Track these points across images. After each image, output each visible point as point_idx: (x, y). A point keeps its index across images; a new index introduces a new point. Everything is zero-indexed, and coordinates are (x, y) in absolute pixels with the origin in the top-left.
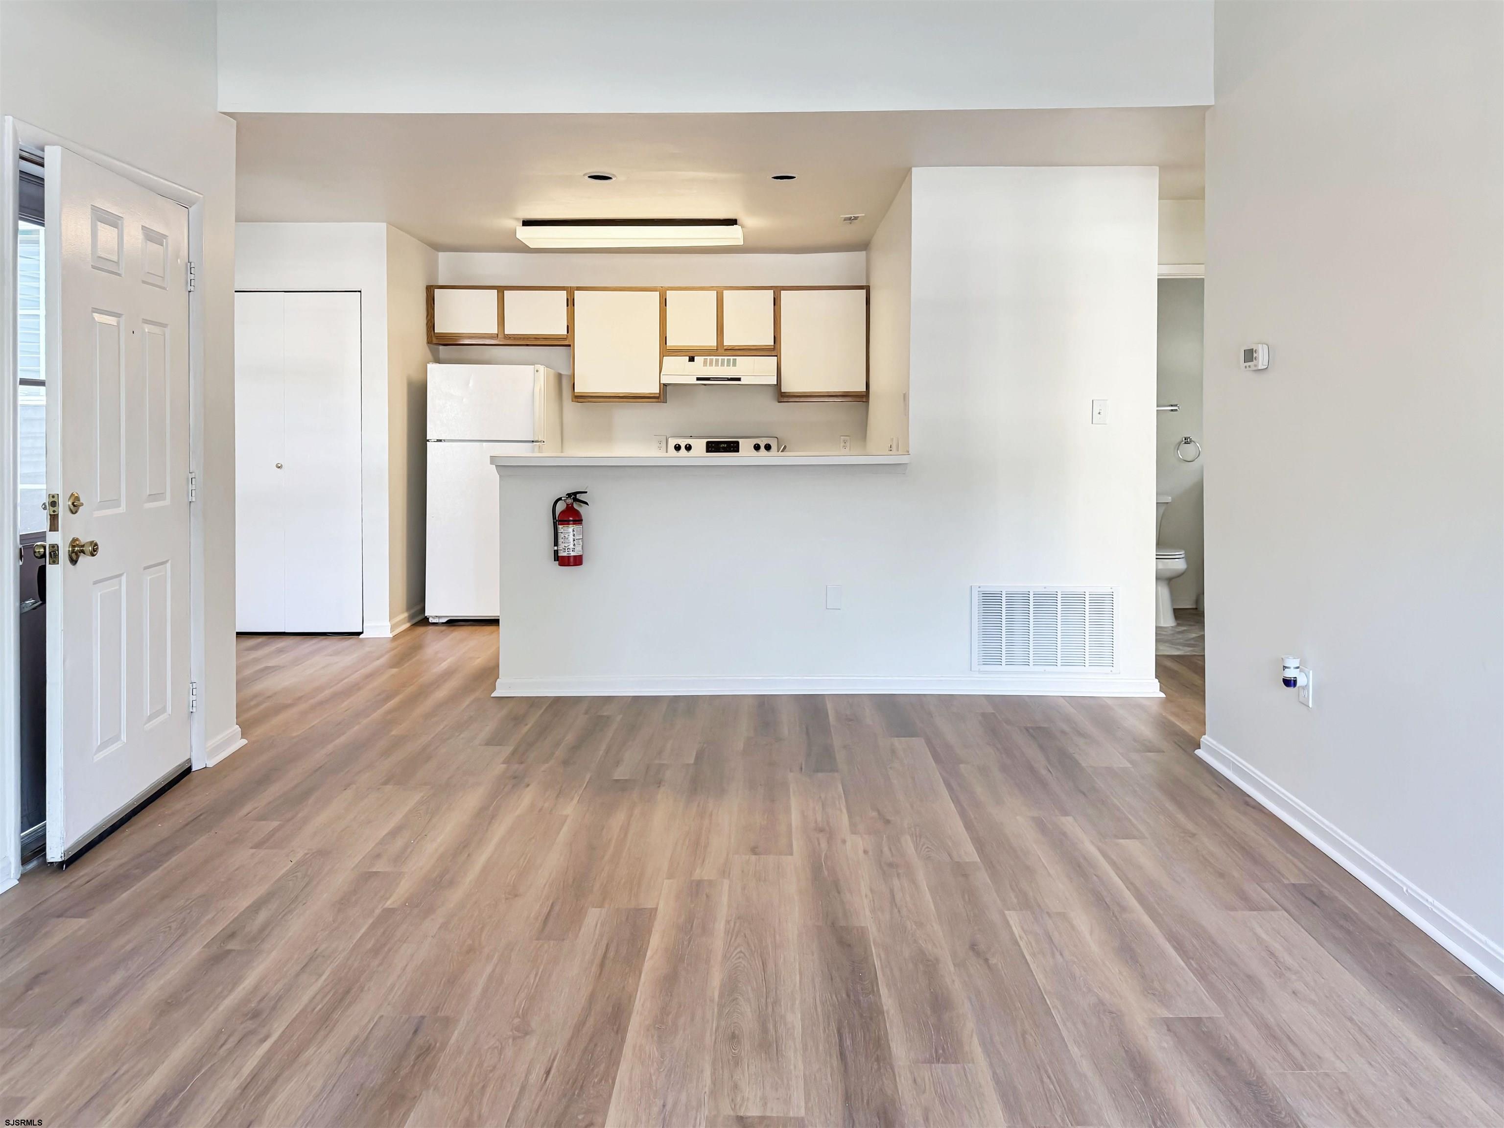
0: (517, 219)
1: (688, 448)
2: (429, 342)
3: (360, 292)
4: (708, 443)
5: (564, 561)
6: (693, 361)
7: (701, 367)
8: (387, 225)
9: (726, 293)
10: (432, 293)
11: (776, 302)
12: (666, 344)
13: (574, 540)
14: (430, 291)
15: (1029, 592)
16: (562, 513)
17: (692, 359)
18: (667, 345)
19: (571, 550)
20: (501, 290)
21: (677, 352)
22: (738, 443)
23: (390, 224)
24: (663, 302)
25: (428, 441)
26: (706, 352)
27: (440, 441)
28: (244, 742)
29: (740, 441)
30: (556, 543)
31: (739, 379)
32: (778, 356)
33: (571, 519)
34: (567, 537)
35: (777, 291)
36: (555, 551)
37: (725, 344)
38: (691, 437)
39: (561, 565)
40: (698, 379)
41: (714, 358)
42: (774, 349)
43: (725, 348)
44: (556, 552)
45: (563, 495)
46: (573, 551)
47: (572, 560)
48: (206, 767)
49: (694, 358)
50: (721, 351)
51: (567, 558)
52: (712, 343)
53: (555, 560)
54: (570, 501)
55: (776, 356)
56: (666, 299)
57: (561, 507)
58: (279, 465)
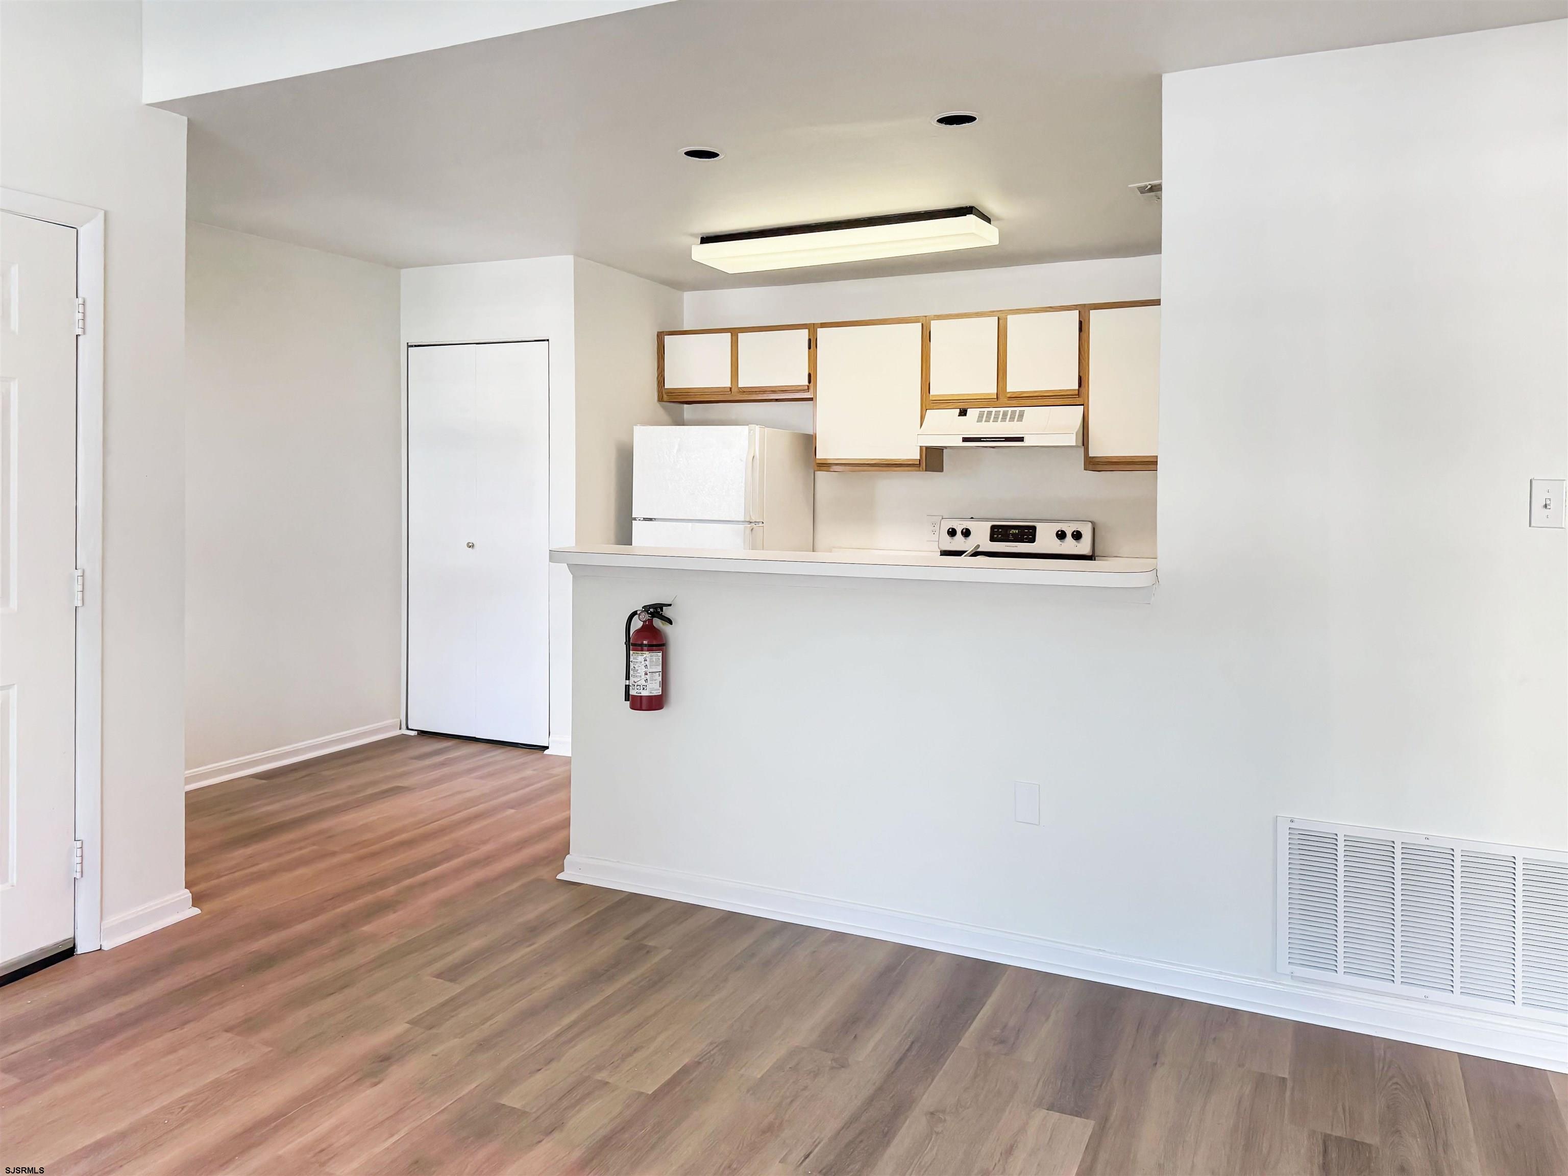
0: (693, 235)
1: (967, 533)
2: (660, 399)
3: (548, 340)
4: (993, 527)
5: (639, 703)
6: (965, 415)
7: (972, 424)
8: (574, 257)
9: (1013, 321)
10: (663, 339)
11: (1083, 327)
12: (929, 393)
13: (646, 674)
14: (660, 337)
15: (1393, 842)
16: (638, 631)
17: (963, 413)
18: (931, 394)
19: (642, 687)
20: (734, 332)
21: (943, 403)
22: (1034, 528)
23: (577, 255)
24: (926, 337)
25: (635, 519)
26: (982, 402)
27: (651, 519)
28: (196, 911)
29: (1039, 526)
30: (628, 678)
31: (1021, 439)
32: (1085, 405)
33: (645, 642)
34: (637, 668)
35: (1084, 312)
36: (626, 686)
37: (1008, 391)
38: (972, 518)
39: (633, 707)
40: (965, 440)
41: (994, 410)
42: (1079, 394)
43: (1008, 395)
44: (627, 688)
45: (639, 608)
46: (644, 689)
47: (644, 702)
48: (100, 949)
49: (966, 411)
50: (1003, 400)
51: (639, 698)
52: (992, 389)
53: (626, 700)
54: (647, 617)
55: (1083, 405)
56: (930, 332)
57: (637, 624)
58: (470, 545)
